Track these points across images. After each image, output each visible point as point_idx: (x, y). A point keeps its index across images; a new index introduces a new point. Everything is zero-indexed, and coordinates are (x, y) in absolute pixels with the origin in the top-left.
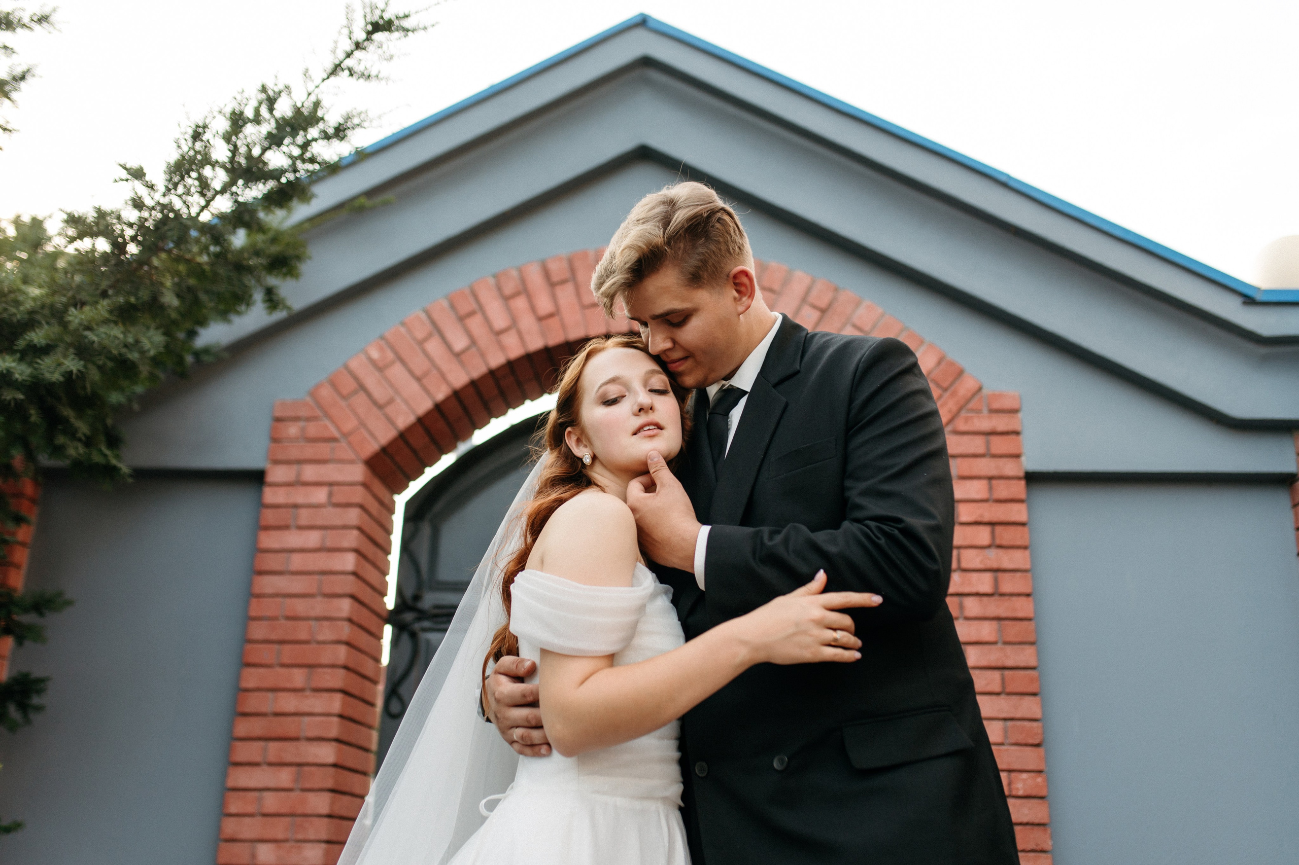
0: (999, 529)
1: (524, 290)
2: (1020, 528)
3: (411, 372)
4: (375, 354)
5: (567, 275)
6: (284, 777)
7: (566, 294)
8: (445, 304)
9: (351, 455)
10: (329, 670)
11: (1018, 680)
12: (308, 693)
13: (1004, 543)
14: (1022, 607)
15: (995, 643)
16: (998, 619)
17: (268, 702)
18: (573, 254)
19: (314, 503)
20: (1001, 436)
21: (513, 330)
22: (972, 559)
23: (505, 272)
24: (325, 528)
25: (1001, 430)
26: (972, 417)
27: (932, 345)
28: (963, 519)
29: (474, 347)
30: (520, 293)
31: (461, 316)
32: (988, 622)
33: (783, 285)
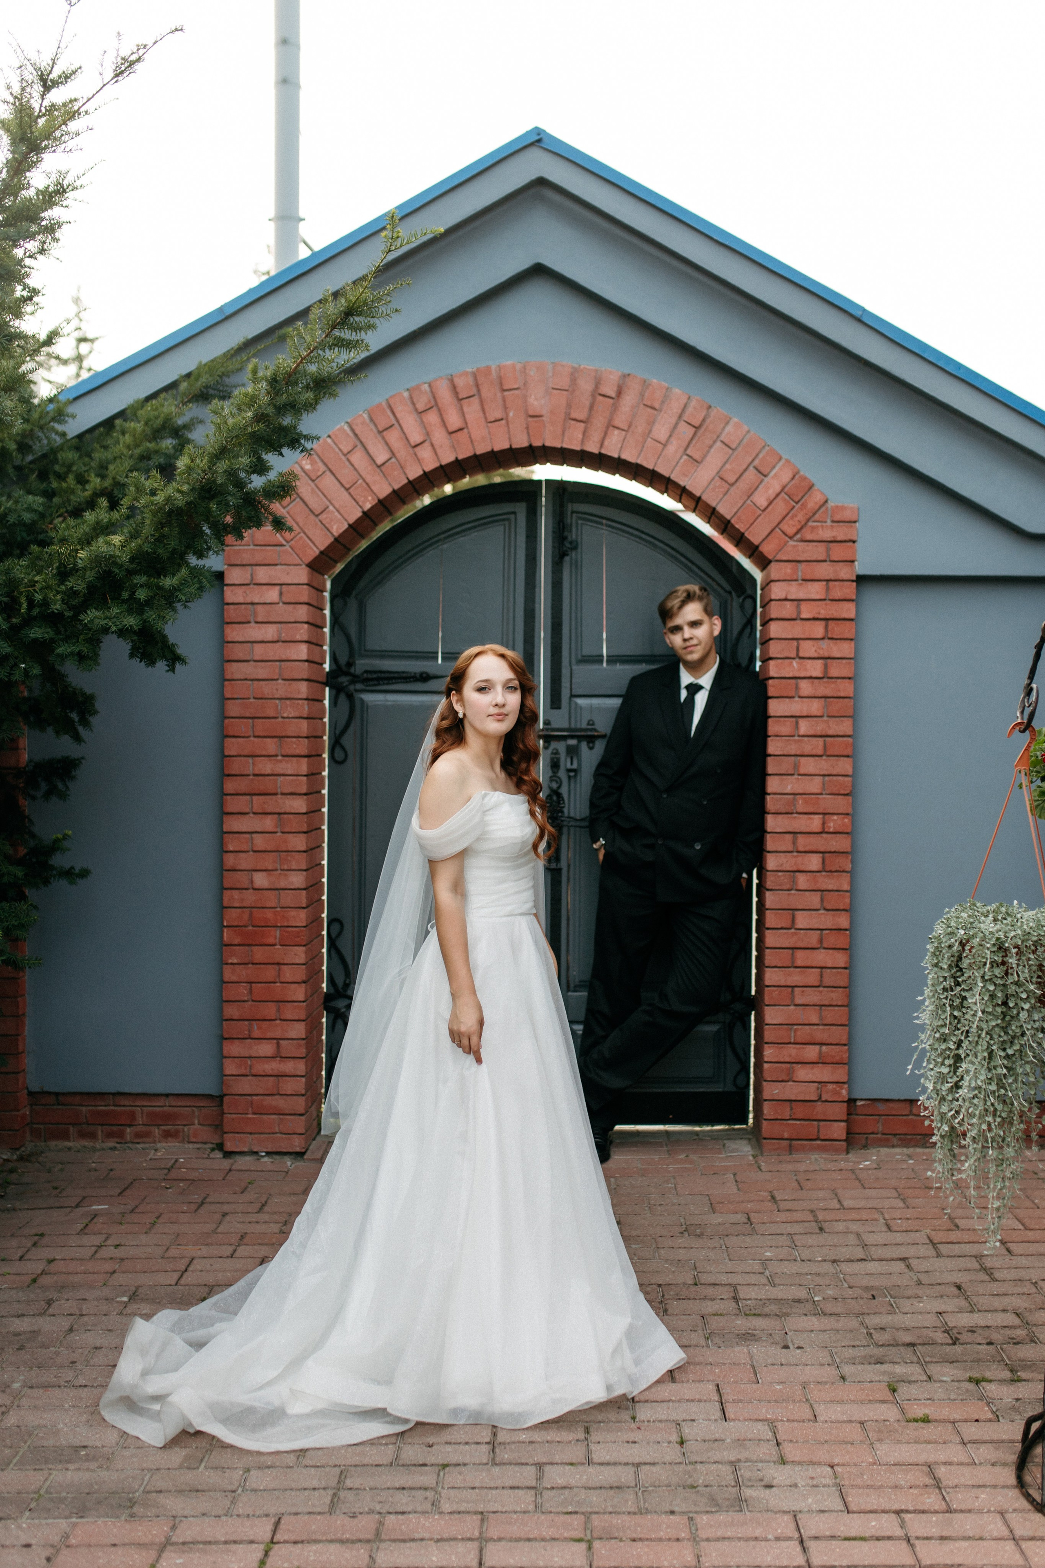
0: (831, 624)
1: (435, 405)
2: (848, 623)
3: (341, 484)
4: (308, 467)
5: (474, 391)
6: (269, 823)
7: (472, 409)
8: (366, 416)
9: (298, 561)
10: (294, 740)
11: (837, 746)
12: (280, 758)
13: (835, 637)
14: (846, 688)
15: (822, 716)
16: (826, 697)
17: (249, 766)
18: (478, 370)
19: (268, 601)
20: (839, 544)
21: (427, 444)
22: (808, 649)
23: (418, 388)
24: (280, 623)
25: (839, 539)
26: (818, 527)
27: (788, 461)
28: (804, 616)
29: (393, 460)
30: (431, 408)
31: (381, 429)
32: (817, 700)
33: (663, 402)
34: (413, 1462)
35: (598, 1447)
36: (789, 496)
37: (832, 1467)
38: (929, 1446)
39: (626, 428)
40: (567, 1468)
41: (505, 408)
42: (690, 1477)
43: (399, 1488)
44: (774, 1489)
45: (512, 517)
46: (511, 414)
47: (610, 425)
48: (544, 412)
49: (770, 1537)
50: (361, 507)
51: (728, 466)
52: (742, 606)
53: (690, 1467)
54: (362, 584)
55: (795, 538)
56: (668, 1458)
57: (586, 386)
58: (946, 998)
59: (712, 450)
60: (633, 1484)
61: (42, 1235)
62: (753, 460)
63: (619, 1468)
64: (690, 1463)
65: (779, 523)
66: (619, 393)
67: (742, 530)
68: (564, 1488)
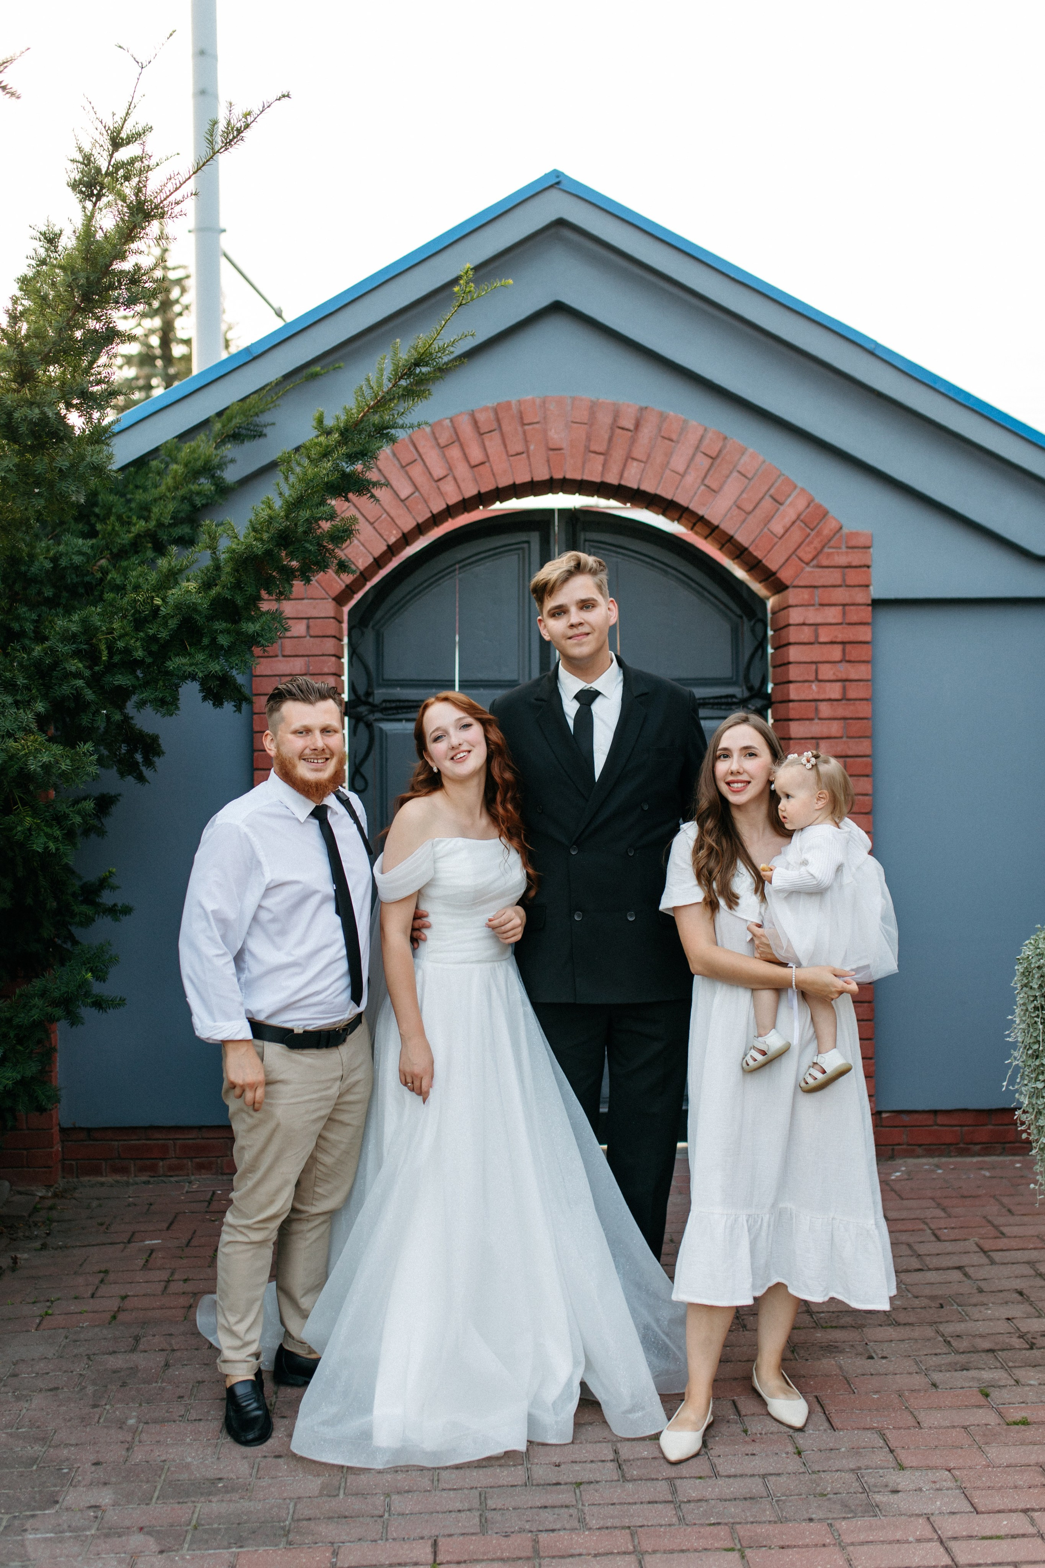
0: (848, 647)
1: (457, 439)
2: (865, 646)
3: (367, 520)
5: (495, 425)
8: (389, 453)
9: (325, 595)
11: (856, 765)
13: (852, 659)
14: (863, 709)
15: (841, 737)
16: (845, 719)
18: (499, 404)
19: (295, 635)
20: (853, 569)
21: (450, 478)
22: (826, 672)
23: (439, 423)
24: (308, 656)
25: (854, 564)
26: (832, 553)
27: (803, 490)
28: (822, 640)
29: (417, 494)
30: (453, 443)
31: (404, 464)
32: (836, 722)
33: (680, 434)
34: (548, 1482)
35: (721, 1460)
36: (806, 525)
37: (949, 1471)
38: (1036, 1447)
39: (644, 460)
40: (698, 1481)
41: (526, 441)
42: (818, 1485)
43: (541, 1507)
44: (900, 1494)
45: (525, 545)
46: (532, 447)
47: (629, 457)
48: (564, 445)
49: (911, 1539)
50: (385, 540)
51: (744, 496)
52: (753, 631)
53: (814, 1476)
54: (378, 615)
55: (812, 564)
56: (790, 1469)
57: (604, 419)
58: (1038, 1016)
59: (730, 480)
60: (765, 1494)
61: (106, 1272)
62: (769, 489)
63: (748, 1480)
64: (813, 1472)
65: (796, 550)
66: (637, 426)
67: (760, 557)
68: (700, 1500)
